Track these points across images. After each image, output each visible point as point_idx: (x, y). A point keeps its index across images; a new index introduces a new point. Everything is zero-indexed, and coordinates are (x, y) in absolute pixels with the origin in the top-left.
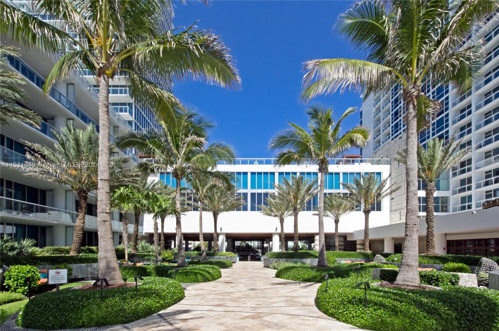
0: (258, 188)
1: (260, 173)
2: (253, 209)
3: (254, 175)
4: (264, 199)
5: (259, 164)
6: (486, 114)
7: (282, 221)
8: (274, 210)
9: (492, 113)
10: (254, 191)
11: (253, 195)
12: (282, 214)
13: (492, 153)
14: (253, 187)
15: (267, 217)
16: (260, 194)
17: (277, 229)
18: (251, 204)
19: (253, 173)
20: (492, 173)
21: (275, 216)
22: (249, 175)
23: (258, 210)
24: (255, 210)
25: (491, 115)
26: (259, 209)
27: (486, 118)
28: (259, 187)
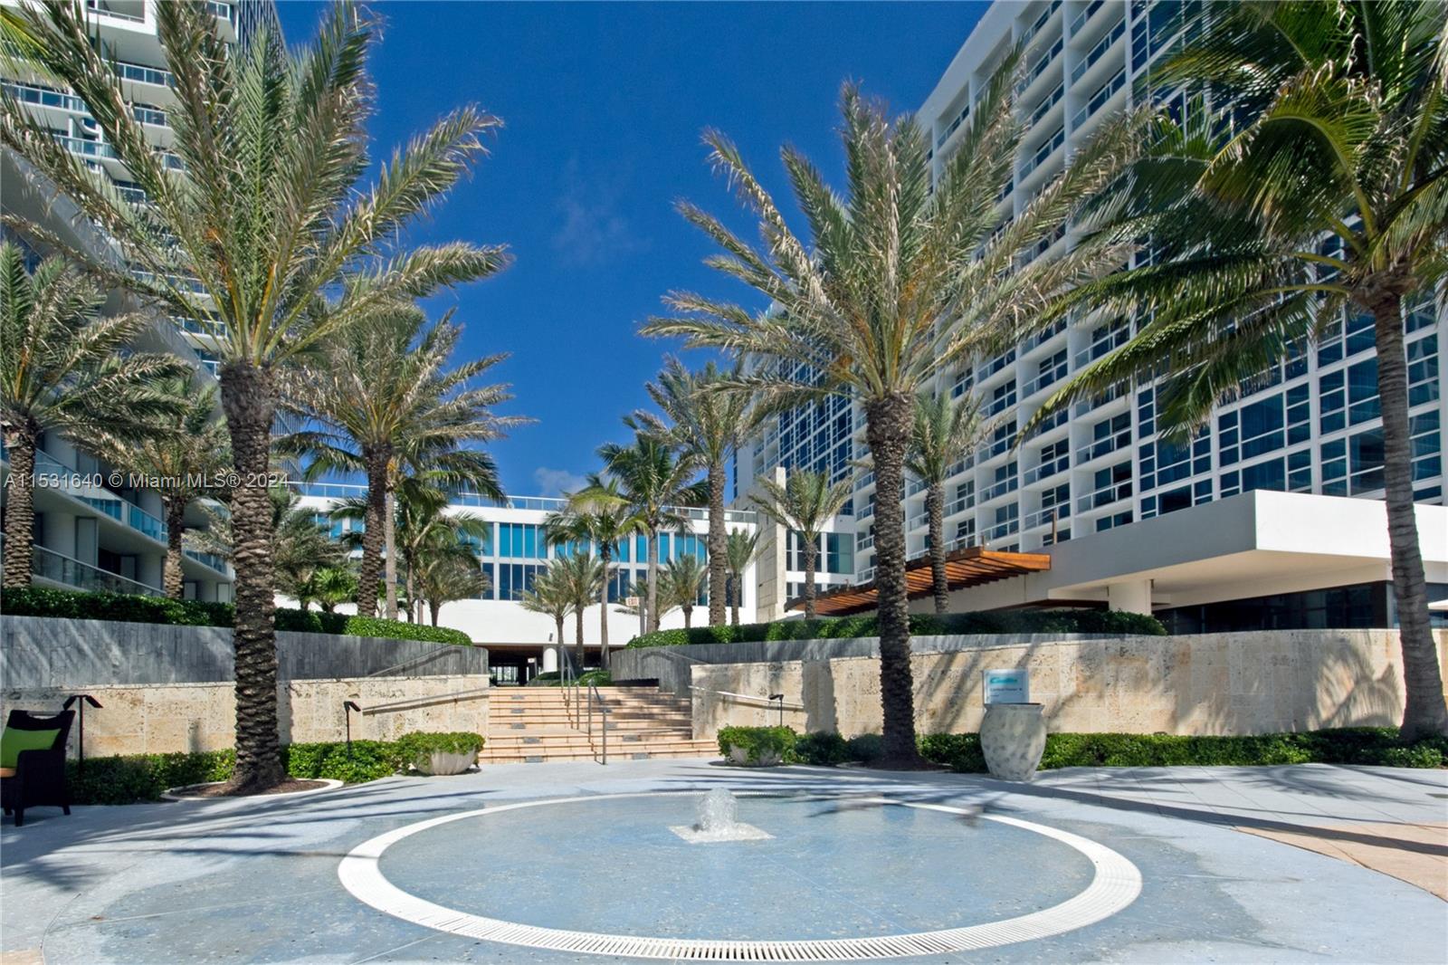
0: (515, 555)
1: (517, 526)
2: (504, 596)
3: (506, 529)
4: (527, 580)
5: (517, 507)
6: (1042, 365)
7: (560, 621)
8: (545, 601)
9: (1052, 363)
10: (506, 560)
11: (504, 568)
12: (561, 609)
13: (1054, 451)
14: (504, 553)
15: (533, 613)
16: (517, 568)
17: (551, 636)
18: (501, 586)
19: (504, 526)
20: (1055, 495)
21: (548, 612)
22: (497, 528)
23: (514, 599)
24: (508, 599)
25: (1050, 367)
26: (516, 598)
27: (1042, 372)
28: (517, 554)
